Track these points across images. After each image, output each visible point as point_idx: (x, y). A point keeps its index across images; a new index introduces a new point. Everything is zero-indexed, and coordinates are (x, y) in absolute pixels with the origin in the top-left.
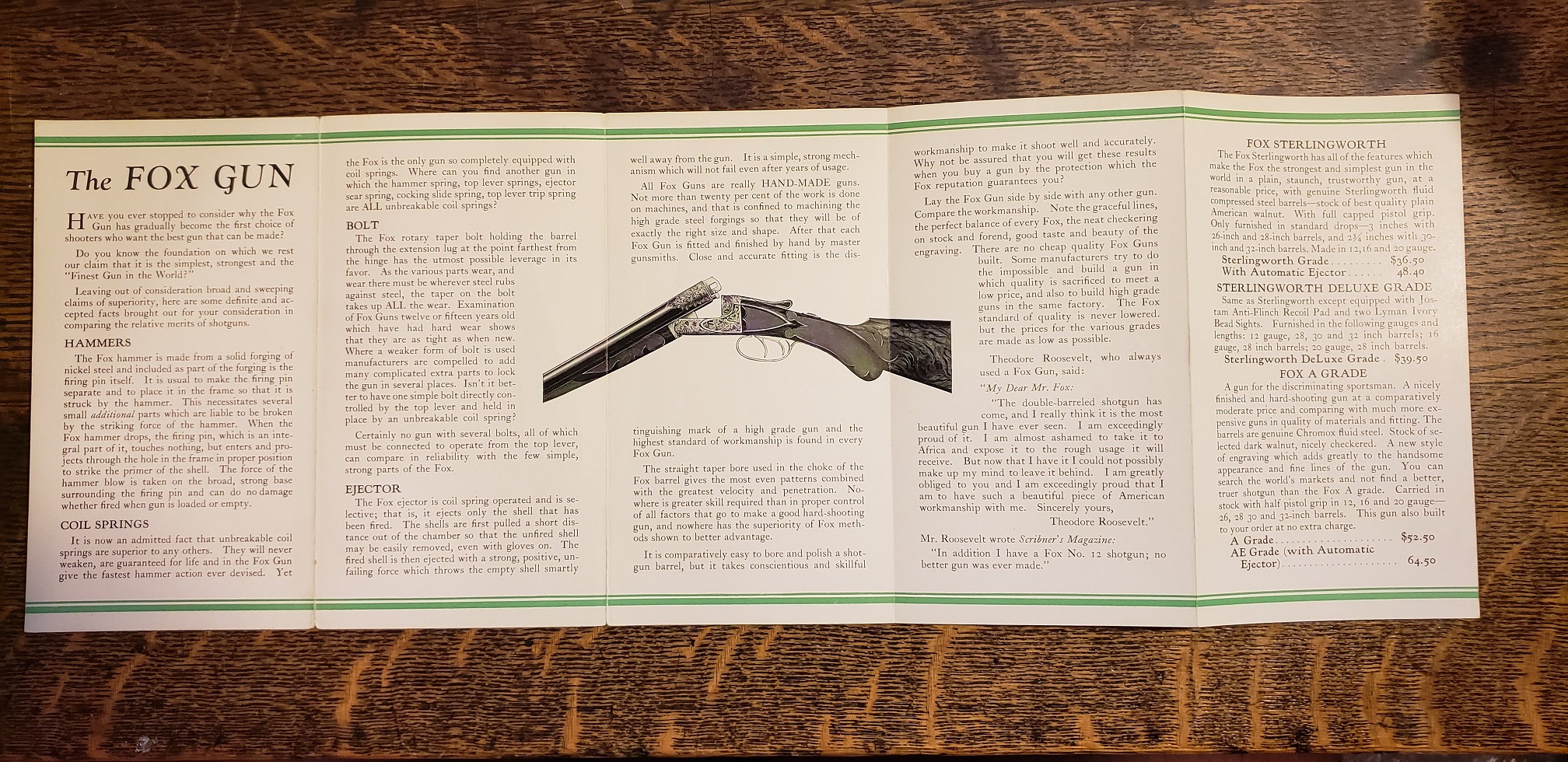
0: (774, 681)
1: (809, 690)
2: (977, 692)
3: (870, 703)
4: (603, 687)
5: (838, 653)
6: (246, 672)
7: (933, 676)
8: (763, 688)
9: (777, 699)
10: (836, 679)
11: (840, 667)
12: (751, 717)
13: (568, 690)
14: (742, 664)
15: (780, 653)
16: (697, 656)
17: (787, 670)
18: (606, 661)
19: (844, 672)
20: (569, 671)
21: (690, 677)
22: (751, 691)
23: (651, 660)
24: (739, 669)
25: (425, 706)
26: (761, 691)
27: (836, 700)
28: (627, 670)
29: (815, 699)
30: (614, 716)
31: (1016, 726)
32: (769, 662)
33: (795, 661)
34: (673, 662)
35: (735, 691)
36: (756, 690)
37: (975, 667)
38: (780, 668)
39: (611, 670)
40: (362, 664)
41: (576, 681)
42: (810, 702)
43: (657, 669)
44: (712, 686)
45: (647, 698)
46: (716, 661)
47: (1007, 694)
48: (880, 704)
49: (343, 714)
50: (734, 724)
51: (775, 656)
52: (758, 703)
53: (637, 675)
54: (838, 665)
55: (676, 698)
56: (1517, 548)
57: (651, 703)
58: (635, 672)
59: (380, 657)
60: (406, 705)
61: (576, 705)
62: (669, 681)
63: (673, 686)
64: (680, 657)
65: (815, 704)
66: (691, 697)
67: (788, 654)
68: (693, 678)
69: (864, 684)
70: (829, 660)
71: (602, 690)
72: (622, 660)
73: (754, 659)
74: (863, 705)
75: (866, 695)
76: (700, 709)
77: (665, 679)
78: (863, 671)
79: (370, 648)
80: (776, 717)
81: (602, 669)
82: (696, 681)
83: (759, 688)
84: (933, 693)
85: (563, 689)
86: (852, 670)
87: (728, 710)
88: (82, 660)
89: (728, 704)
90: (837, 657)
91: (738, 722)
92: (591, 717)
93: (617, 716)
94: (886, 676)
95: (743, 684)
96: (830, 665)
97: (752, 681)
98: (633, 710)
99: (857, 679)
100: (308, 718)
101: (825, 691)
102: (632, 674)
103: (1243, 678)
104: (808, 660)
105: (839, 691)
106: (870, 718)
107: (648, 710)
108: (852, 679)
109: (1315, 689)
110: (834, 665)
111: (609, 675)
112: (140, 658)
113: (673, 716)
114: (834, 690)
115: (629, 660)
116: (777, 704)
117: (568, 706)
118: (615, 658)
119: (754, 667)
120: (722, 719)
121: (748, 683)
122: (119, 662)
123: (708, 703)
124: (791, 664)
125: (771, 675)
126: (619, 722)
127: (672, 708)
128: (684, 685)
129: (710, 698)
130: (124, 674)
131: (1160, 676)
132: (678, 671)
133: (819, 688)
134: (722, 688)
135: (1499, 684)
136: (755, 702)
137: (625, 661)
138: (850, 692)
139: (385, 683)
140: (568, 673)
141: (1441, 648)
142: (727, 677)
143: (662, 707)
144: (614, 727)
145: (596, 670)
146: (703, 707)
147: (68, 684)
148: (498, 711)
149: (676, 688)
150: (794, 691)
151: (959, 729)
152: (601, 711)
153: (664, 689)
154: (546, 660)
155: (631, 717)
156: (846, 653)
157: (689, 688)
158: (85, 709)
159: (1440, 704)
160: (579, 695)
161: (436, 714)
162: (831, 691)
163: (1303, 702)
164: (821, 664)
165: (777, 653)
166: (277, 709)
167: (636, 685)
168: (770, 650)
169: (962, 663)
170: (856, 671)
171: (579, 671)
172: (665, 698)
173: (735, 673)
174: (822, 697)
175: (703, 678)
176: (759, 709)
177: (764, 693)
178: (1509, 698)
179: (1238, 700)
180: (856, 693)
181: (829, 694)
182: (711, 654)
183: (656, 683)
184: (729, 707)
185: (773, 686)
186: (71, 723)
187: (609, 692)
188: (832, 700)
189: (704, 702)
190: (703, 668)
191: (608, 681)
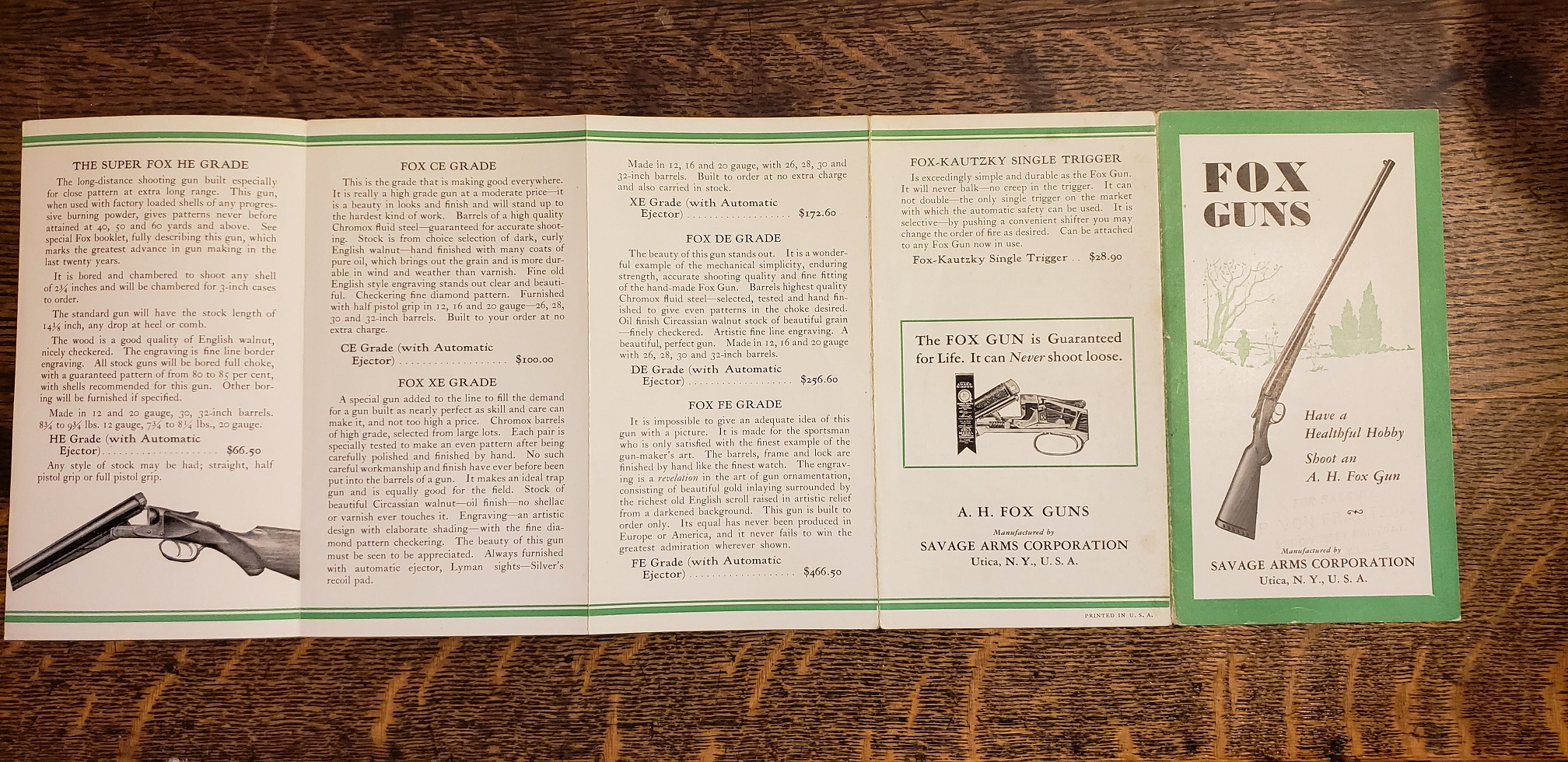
0: (815, 696)
1: (850, 705)
2: (1017, 706)
3: (911, 718)
4: (644, 704)
5: (879, 667)
6: (280, 691)
7: (974, 690)
8: (804, 703)
9: (818, 714)
10: (877, 693)
11: (881, 682)
12: (792, 732)
13: (608, 707)
14: (783, 679)
15: (821, 668)
16: (738, 671)
17: (829, 686)
18: (647, 677)
19: (885, 687)
20: (609, 687)
21: (731, 693)
22: (792, 706)
23: (692, 676)
24: (780, 684)
25: (463, 724)
26: (802, 706)
27: (878, 715)
28: (667, 686)
29: (856, 714)
30: (654, 733)
31: (1056, 739)
32: (810, 677)
33: (836, 676)
34: (714, 678)
35: (776, 706)
36: (797, 706)
37: (1015, 680)
38: (821, 683)
39: (651, 686)
40: (399, 682)
41: (616, 698)
42: (851, 717)
43: (697, 685)
44: (753, 702)
45: (688, 714)
46: (757, 677)
47: (1047, 707)
48: (921, 718)
49: (379, 733)
50: (776, 740)
51: (817, 671)
52: (799, 719)
53: (678, 691)
54: (879, 680)
55: (718, 714)
56: (1542, 560)
57: (692, 719)
58: (676, 688)
59: (417, 674)
60: (443, 724)
61: (616, 722)
62: (710, 697)
63: (714, 701)
64: (721, 672)
65: (857, 719)
66: (732, 713)
67: (830, 669)
68: (734, 694)
69: (906, 699)
70: (870, 675)
71: (643, 707)
72: (662, 676)
73: (795, 675)
74: (904, 720)
75: (907, 709)
76: (742, 724)
77: (706, 695)
78: (904, 685)
79: (406, 666)
80: (817, 732)
81: (642, 685)
82: (737, 696)
83: (800, 703)
84: (974, 705)
85: (604, 706)
86: (893, 685)
87: (769, 726)
88: (110, 681)
89: (770, 719)
90: (878, 672)
91: (779, 738)
92: (631, 733)
93: (658, 733)
94: (928, 690)
95: (784, 699)
96: (871, 680)
97: (793, 697)
98: (674, 727)
99: (898, 694)
100: (343, 737)
101: (867, 706)
102: (672, 690)
103: (1278, 689)
104: (849, 675)
105: (879, 706)
106: (911, 733)
107: (689, 726)
108: (894, 694)
109: (1348, 701)
110: (876, 680)
111: (649, 691)
112: (170, 678)
113: (715, 732)
114: (875, 704)
115: (669, 676)
116: (818, 720)
117: (608, 722)
118: (655, 674)
119: (795, 682)
120: (763, 735)
121: (789, 698)
122: (148, 682)
123: (748, 719)
124: (832, 679)
125: (812, 691)
126: (659, 738)
127: (713, 724)
128: (725, 701)
129: (751, 714)
130: (154, 694)
131: (1197, 687)
132: (719, 687)
133: (860, 703)
134: (763, 704)
135: (1526, 694)
136: (796, 717)
137: (666, 677)
138: (892, 707)
139: (422, 702)
140: (608, 689)
141: (1471, 658)
142: (768, 692)
143: (703, 723)
144: (654, 744)
145: (636, 687)
146: (744, 723)
147: (95, 705)
148: (537, 729)
149: (717, 704)
150: (835, 706)
151: (1000, 742)
152: (641, 728)
153: (705, 705)
154: (586, 677)
155: (672, 734)
156: (887, 668)
157: (730, 704)
158: (113, 731)
159: (1470, 713)
160: (619, 711)
161: (474, 732)
162: (872, 706)
163: (1336, 712)
164: (862, 679)
165: (818, 669)
166: (312, 729)
167: (677, 701)
168: (811, 665)
169: (1003, 677)
170: (897, 685)
171: (619, 687)
172: (706, 714)
173: (776, 689)
174: (863, 712)
175: (744, 694)
176: (800, 725)
177: (805, 708)
178: (1537, 707)
179: (1273, 710)
180: (897, 707)
181: (870, 709)
182: (752, 670)
183: (697, 699)
184: (770, 722)
185: (815, 701)
186: (98, 745)
187: (649, 709)
188: (874, 715)
189: (745, 718)
190: (744, 683)
191: (648, 698)
